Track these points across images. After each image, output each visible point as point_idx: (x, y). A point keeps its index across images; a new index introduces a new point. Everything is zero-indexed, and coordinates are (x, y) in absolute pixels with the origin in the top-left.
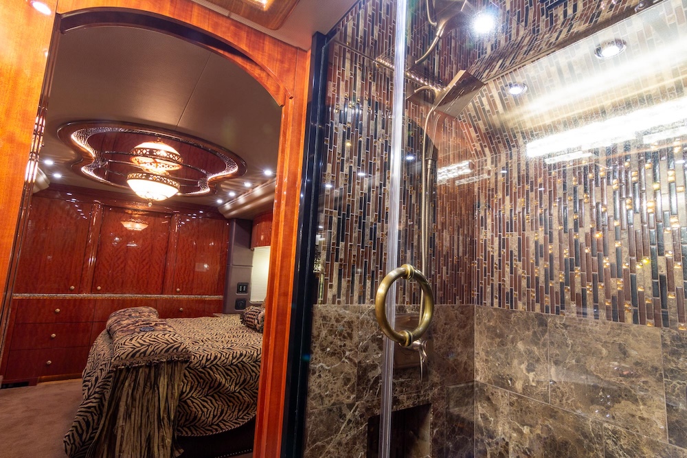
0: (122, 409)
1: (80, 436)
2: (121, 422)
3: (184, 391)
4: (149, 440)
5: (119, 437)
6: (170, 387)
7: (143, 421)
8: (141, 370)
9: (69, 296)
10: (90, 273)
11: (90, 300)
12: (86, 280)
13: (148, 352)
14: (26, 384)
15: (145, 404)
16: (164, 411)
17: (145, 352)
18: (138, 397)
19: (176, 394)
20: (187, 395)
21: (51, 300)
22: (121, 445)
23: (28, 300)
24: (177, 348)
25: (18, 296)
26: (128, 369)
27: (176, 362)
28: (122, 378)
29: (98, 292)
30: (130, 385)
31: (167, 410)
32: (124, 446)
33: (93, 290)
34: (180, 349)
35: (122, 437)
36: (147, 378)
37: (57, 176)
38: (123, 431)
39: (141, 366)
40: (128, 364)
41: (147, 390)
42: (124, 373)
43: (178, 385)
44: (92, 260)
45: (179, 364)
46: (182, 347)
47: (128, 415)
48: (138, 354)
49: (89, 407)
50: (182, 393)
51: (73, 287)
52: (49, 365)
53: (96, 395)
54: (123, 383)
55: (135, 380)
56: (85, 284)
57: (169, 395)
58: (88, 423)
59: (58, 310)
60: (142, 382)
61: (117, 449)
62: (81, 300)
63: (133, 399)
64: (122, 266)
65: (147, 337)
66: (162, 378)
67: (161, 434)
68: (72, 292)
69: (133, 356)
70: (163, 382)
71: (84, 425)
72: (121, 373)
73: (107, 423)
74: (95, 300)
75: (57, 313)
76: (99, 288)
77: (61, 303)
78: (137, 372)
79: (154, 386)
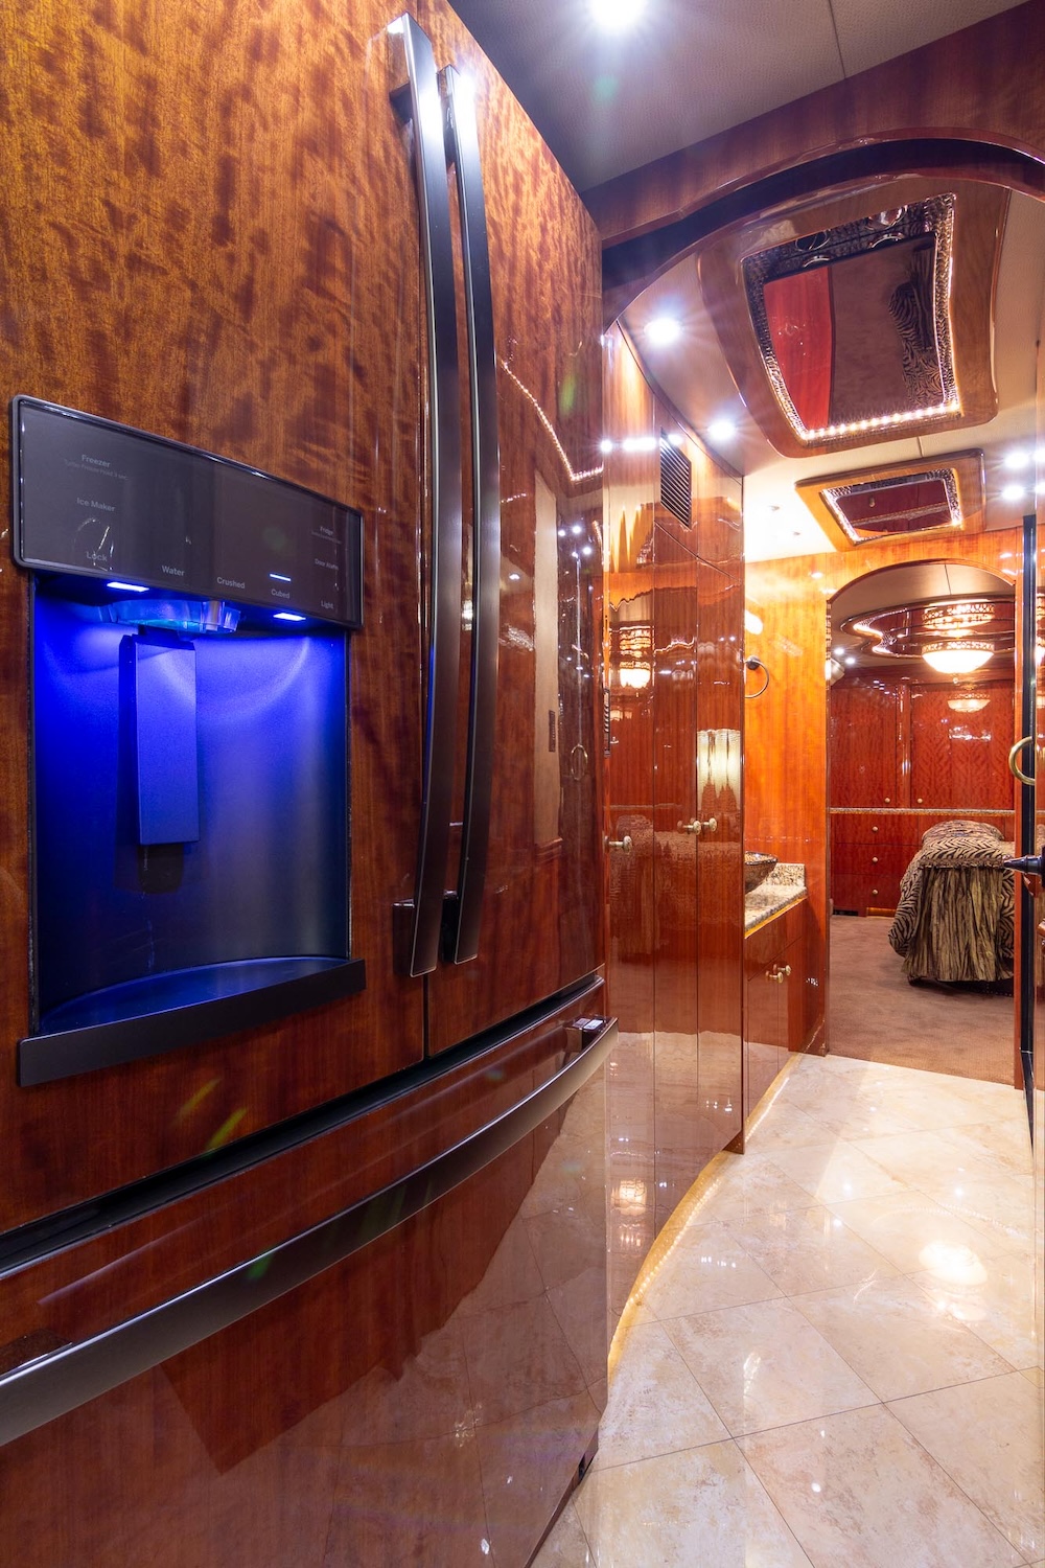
0: (935, 909)
1: (902, 932)
2: (935, 921)
3: (1006, 904)
4: (968, 947)
5: (934, 935)
6: (986, 896)
7: (960, 928)
8: (950, 873)
9: (885, 811)
10: (904, 785)
11: (910, 816)
12: (901, 790)
13: (956, 855)
14: (854, 913)
15: (959, 910)
16: (981, 922)
17: (952, 855)
18: (950, 900)
19: (995, 906)
20: (1010, 911)
21: (867, 815)
22: (938, 943)
23: (844, 816)
24: (990, 854)
25: (835, 810)
26: (936, 870)
27: (990, 869)
28: (931, 878)
29: (921, 806)
30: (940, 886)
31: (984, 919)
32: (940, 943)
33: (913, 804)
34: (994, 855)
35: (938, 935)
36: (958, 883)
37: (851, 661)
38: (938, 931)
39: (950, 869)
40: (935, 864)
41: (960, 896)
42: (933, 873)
43: (997, 897)
44: (905, 766)
45: (994, 872)
46: (997, 853)
47: (941, 916)
48: (945, 856)
49: (907, 908)
50: (1004, 908)
51: (888, 800)
52: (875, 895)
53: (912, 898)
54: (933, 884)
55: (945, 882)
56: (901, 796)
57: (986, 906)
58: (907, 922)
59: (875, 828)
60: (953, 886)
61: (934, 946)
62: (900, 816)
63: (946, 902)
64: (947, 768)
65: (956, 842)
66: (974, 884)
67: (979, 943)
68: (888, 805)
69: (940, 857)
70: (976, 889)
71: (903, 923)
72: (930, 872)
73: (923, 921)
74: (917, 817)
75: (875, 832)
76: (920, 800)
77: (878, 819)
78: (947, 874)
79: (967, 892)
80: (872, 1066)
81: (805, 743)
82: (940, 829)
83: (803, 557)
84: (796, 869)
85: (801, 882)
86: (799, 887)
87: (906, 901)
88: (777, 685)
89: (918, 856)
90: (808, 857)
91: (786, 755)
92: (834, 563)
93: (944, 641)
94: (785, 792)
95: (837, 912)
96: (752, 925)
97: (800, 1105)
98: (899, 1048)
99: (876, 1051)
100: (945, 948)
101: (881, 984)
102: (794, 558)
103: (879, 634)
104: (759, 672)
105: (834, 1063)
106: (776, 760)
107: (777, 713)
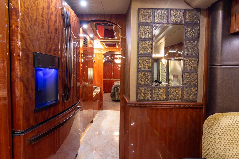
0: (115, 92)
1: (112, 95)
2: (115, 93)
4: (119, 96)
7: (118, 94)
9: (110, 79)
10: (113, 75)
13: (118, 85)
14: (106, 93)
15: (118, 92)
21: (108, 80)
25: (104, 79)
29: (114, 79)
33: (113, 79)
37: (106, 60)
39: (117, 87)
44: (113, 73)
47: (116, 92)
48: (116, 85)
52: (109, 90)
54: (115, 89)
56: (112, 77)
60: (117, 89)
62: (112, 80)
64: (117, 74)
65: (118, 83)
72: (115, 87)
74: (114, 80)
75: (109, 82)
79: (119, 90)
80: (108, 111)
81: (100, 72)
82: (116, 82)
83: (101, 49)
84: (99, 88)
85: (100, 89)
86: (100, 90)
87: (112, 91)
88: (97, 64)
89: (114, 85)
90: (101, 86)
91: (98, 73)
92: (104, 50)
93: (117, 59)
94: (98, 78)
95: (104, 93)
96: (94, 95)
97: (99, 116)
98: (111, 108)
99: (108, 109)
100: (116, 96)
101: (109, 101)
102: (99, 49)
103: (110, 57)
104: (95, 63)
105: (104, 111)
106: (97, 74)
107: (97, 68)
